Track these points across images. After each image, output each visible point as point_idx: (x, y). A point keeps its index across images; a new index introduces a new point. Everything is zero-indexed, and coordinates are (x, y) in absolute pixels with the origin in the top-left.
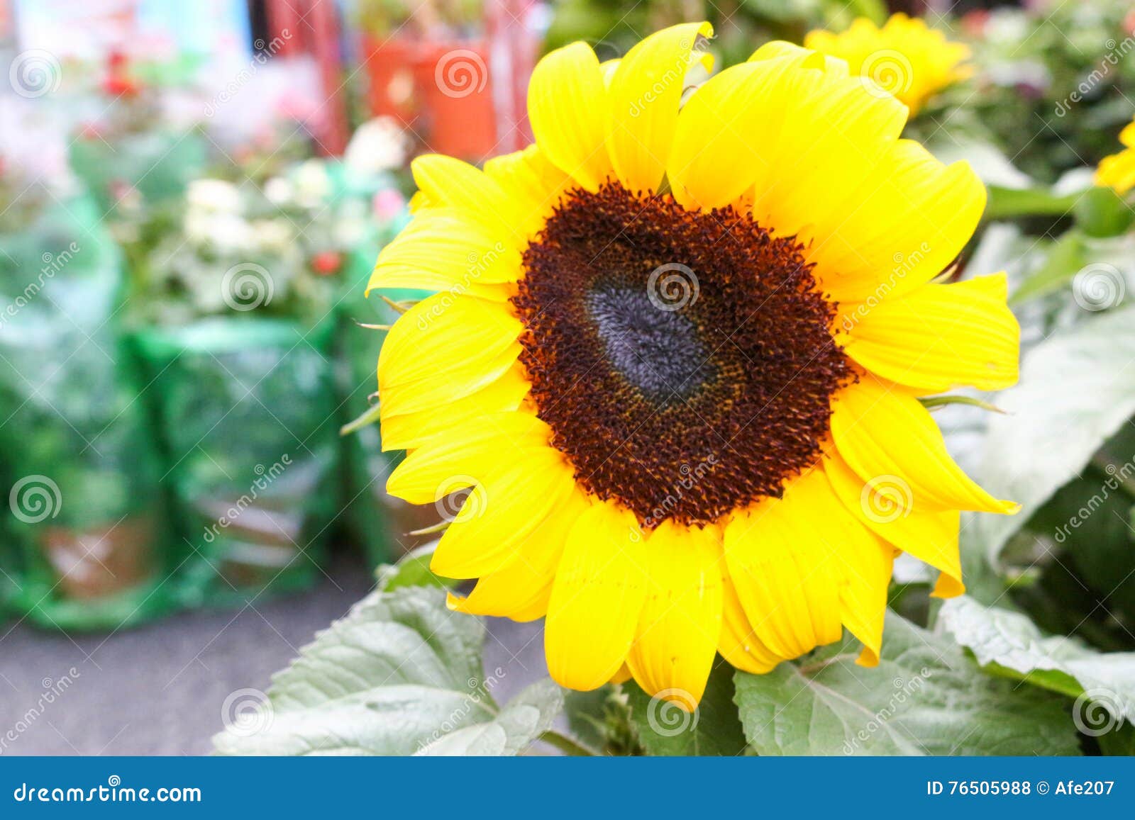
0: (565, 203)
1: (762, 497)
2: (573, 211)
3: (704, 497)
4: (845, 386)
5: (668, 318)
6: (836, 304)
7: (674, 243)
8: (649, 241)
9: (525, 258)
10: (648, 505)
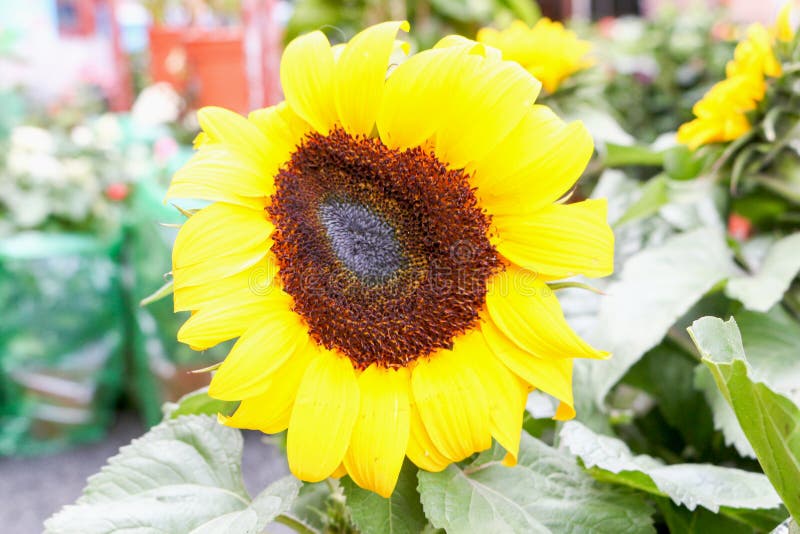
0: (305, 143)
1: (438, 349)
2: (310, 148)
3: (398, 348)
4: (496, 273)
5: (375, 224)
6: (491, 216)
7: (380, 172)
8: (363, 170)
9: (276, 180)
10: (360, 353)
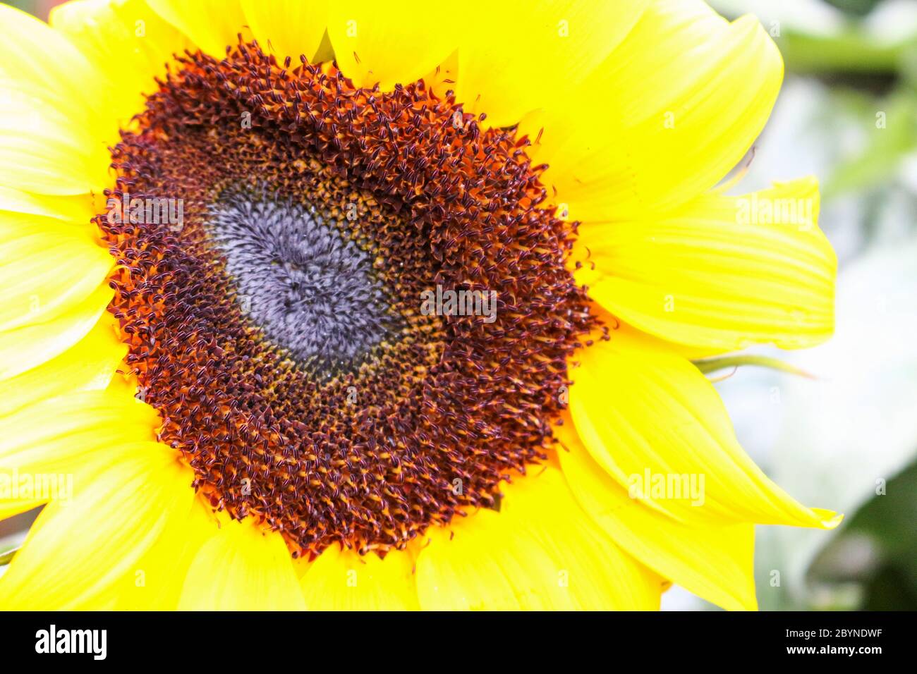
0: (174, 72)
1: (470, 509)
2: (187, 84)
3: (386, 512)
4: (590, 344)
5: (330, 246)
6: (576, 225)
7: (339, 136)
8: (301, 132)
9: (115, 157)
10: (303, 525)
